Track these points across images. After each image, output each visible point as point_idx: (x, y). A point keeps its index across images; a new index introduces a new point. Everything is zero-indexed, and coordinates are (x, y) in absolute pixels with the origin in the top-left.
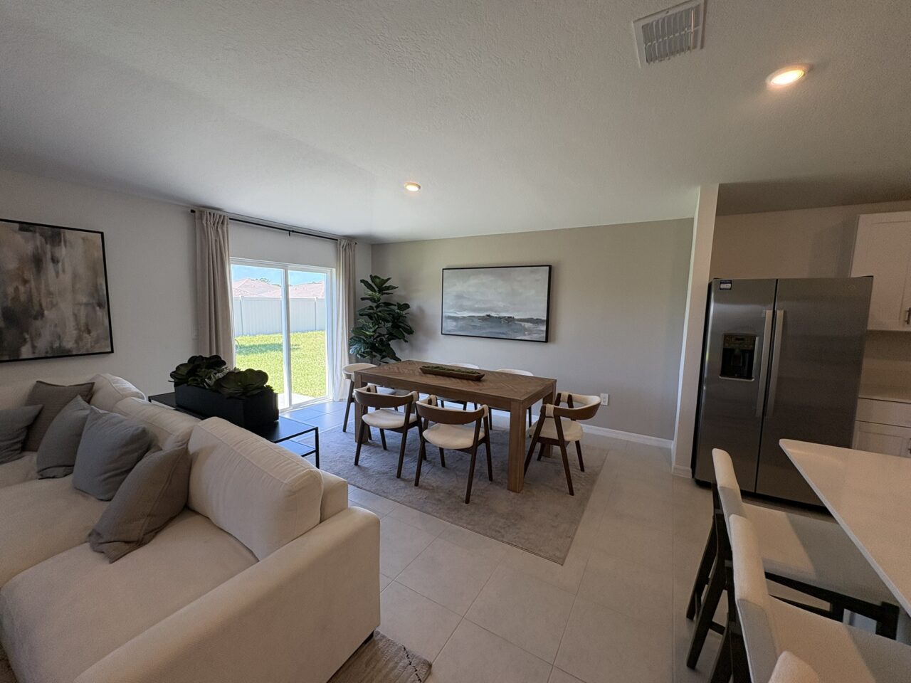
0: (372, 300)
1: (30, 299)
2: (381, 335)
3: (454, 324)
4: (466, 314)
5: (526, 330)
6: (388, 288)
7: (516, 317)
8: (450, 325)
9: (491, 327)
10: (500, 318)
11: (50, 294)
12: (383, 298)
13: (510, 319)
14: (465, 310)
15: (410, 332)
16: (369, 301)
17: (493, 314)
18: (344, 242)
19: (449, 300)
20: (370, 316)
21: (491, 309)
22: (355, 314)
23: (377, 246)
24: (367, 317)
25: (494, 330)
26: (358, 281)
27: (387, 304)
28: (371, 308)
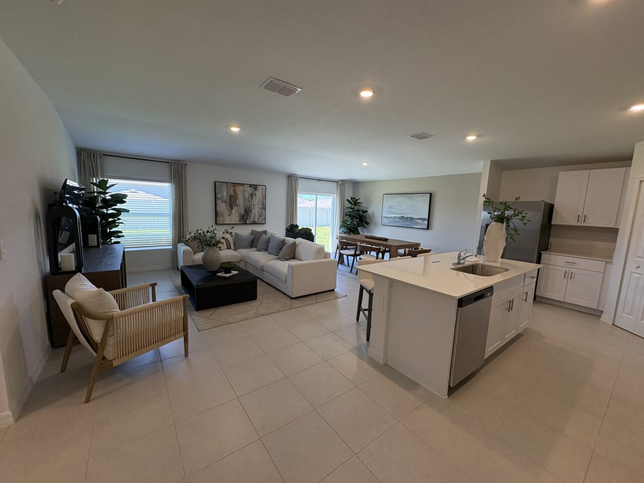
0: (351, 208)
1: (250, 206)
2: (354, 225)
3: (387, 220)
4: (393, 216)
5: (419, 223)
6: (358, 203)
7: (414, 217)
8: (385, 221)
9: (403, 222)
10: (407, 218)
11: (254, 205)
12: (356, 208)
13: (412, 218)
14: (392, 213)
15: (367, 224)
16: (349, 209)
17: (404, 216)
18: (340, 183)
19: (385, 209)
20: (350, 215)
21: (404, 214)
22: (343, 215)
23: (355, 184)
24: (348, 216)
25: (405, 223)
26: (345, 200)
27: (358, 210)
28: (350, 212)
